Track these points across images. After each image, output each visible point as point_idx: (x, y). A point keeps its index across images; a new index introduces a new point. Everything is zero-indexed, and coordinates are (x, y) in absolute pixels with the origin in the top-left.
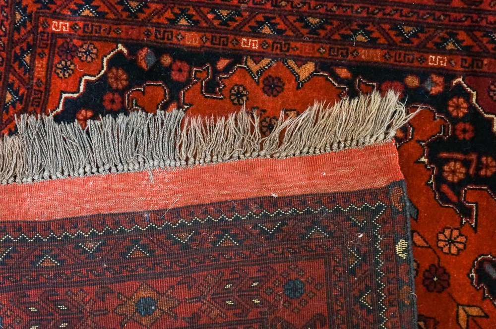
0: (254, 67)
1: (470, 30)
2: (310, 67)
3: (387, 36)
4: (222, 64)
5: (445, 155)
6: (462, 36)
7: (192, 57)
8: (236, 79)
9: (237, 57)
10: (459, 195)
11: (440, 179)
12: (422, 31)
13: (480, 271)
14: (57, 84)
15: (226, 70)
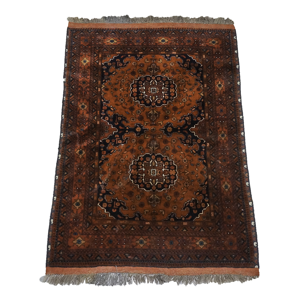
0: (201, 87)
2: (203, 95)
3: (210, 106)
4: (201, 81)
5: (190, 117)
6: (212, 118)
7: (202, 77)
8: (199, 84)
9: (203, 84)
10: (183, 119)
11: (185, 117)
12: (212, 112)
13: (170, 124)
14: (194, 56)
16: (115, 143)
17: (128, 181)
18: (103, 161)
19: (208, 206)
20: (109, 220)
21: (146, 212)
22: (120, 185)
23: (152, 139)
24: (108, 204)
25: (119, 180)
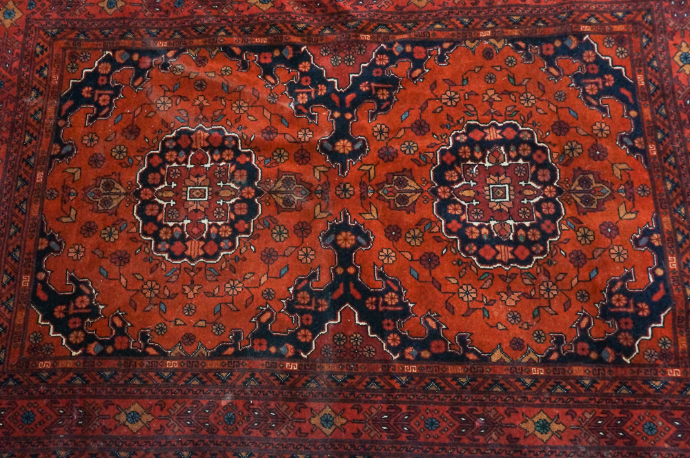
0: (532, 356)
1: (393, 390)
2: (495, 358)
3: (446, 382)
4: (555, 356)
5: (399, 309)
6: (397, 386)
7: (576, 359)
8: (543, 347)
9: (545, 362)
10: (387, 285)
11: (399, 294)
12: (424, 388)
13: (368, 240)
14: (668, 333)
15: (551, 353)
16: (300, 86)
17: (172, 125)
18: (240, 57)
19: (74, 354)
20: (60, 80)
21: (74, 174)
22: (164, 103)
23: (313, 189)
24: (108, 76)
25: (178, 101)
